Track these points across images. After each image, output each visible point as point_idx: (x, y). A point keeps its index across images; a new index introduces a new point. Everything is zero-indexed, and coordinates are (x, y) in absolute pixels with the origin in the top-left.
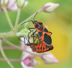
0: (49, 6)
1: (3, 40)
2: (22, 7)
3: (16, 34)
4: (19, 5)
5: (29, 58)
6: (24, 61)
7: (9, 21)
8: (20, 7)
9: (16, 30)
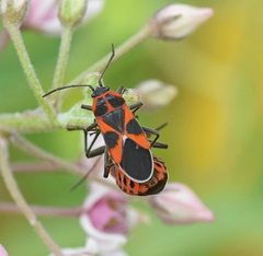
0: (176, 18)
1: (12, 139)
2: (78, 22)
3: (55, 118)
4: (67, 17)
5: (109, 202)
6: (90, 213)
7: (28, 73)
8: (70, 20)
9: (55, 105)
